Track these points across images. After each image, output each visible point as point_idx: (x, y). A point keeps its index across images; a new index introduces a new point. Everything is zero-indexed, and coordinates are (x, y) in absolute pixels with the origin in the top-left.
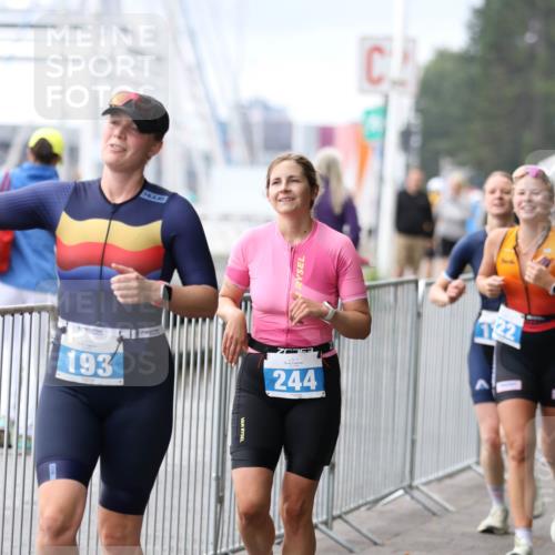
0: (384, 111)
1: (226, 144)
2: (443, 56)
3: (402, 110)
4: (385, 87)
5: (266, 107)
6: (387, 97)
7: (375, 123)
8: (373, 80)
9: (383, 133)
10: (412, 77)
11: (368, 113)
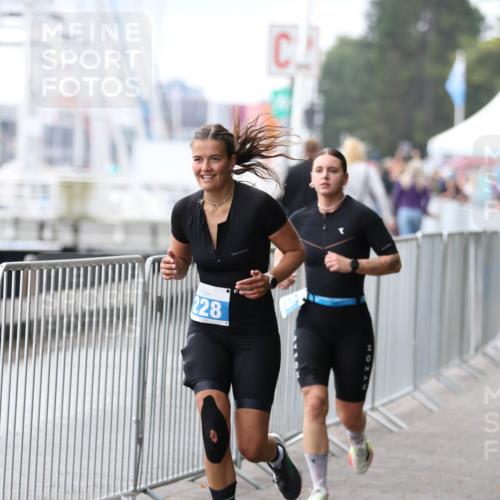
0: (290, 92)
1: (147, 121)
2: (343, 42)
3: (307, 91)
4: (291, 70)
5: (184, 87)
6: (293, 79)
7: (282, 103)
8: (281, 64)
9: (289, 112)
10: (316, 61)
11: (276, 93)
